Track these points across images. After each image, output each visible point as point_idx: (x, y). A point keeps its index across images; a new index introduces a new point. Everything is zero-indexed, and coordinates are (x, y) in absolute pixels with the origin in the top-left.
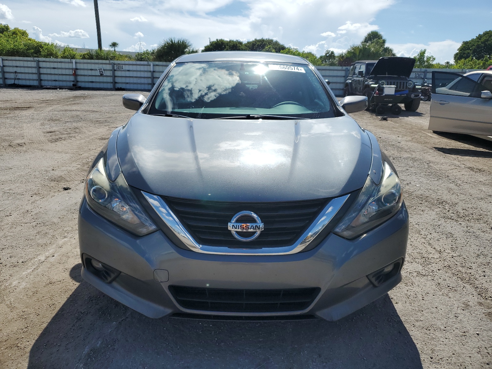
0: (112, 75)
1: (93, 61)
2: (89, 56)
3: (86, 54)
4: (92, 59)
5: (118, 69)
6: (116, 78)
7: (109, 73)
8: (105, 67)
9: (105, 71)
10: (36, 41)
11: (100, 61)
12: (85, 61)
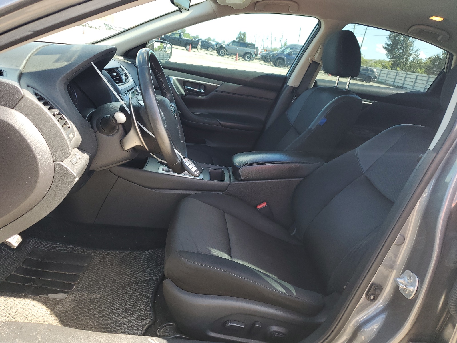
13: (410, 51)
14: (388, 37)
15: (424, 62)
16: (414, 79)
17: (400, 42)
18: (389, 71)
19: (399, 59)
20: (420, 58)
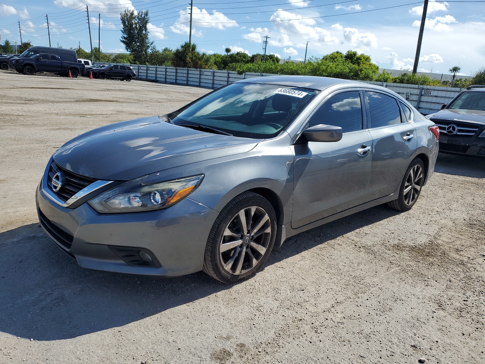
0: (417, 100)
1: (402, 85)
2: (399, 80)
3: (397, 78)
4: (402, 83)
5: (426, 94)
6: (421, 103)
7: (415, 98)
8: (413, 91)
9: (412, 96)
10: (376, 65)
11: (410, 85)
12: (395, 84)
13: (147, 44)
14: (123, 30)
15: (161, 53)
16: (164, 71)
17: (136, 35)
18: (139, 66)
19: (139, 52)
20: (157, 50)
